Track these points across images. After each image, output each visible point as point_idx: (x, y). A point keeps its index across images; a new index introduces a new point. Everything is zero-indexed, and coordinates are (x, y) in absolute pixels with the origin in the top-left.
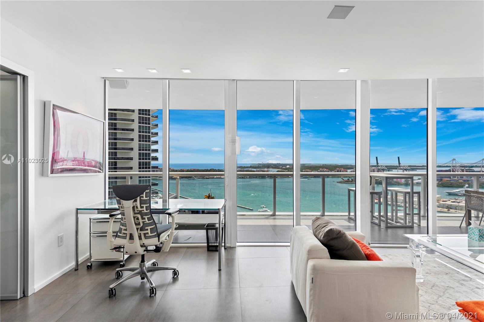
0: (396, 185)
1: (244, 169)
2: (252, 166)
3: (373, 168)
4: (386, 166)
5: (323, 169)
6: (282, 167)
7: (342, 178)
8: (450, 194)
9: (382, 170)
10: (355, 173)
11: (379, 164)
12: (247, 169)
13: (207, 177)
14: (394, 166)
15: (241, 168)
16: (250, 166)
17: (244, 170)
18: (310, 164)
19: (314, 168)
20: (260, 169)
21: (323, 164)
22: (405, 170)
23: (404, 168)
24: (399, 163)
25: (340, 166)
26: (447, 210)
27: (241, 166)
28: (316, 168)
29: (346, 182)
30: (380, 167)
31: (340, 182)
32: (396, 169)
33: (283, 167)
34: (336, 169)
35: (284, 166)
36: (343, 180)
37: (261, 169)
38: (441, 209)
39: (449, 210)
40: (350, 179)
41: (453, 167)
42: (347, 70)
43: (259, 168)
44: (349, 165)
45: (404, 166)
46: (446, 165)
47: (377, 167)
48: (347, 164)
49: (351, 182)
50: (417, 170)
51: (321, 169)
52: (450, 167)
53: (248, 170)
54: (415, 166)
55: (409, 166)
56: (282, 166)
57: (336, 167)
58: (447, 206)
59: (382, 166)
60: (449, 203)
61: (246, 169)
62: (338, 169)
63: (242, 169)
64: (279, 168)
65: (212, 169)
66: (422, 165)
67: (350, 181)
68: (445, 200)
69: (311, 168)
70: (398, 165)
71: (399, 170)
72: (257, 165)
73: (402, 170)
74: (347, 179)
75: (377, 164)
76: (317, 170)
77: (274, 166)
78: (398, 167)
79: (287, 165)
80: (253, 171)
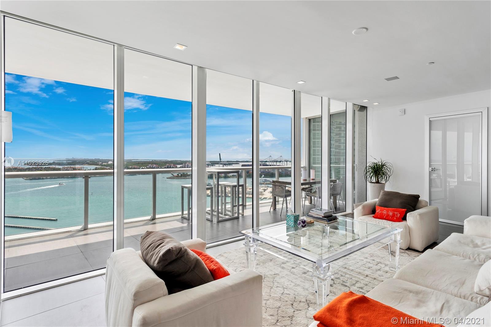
2: (56, 162)
4: (210, 162)
5: (153, 166)
6: (102, 164)
7: (172, 174)
10: (191, 169)
12: (47, 167)
14: (215, 162)
16: (52, 162)
17: (42, 168)
18: (138, 160)
19: (142, 164)
20: (69, 166)
21: (152, 160)
22: (224, 164)
24: (220, 159)
25: (170, 161)
28: (145, 164)
29: (176, 178)
31: (170, 178)
32: (218, 164)
33: (104, 164)
34: (166, 165)
35: (104, 162)
36: (173, 176)
37: (71, 166)
40: (180, 175)
42: (184, 47)
44: (178, 161)
45: (224, 162)
48: (176, 160)
49: (181, 177)
50: (233, 165)
51: (151, 165)
53: (50, 167)
54: (232, 162)
55: (228, 161)
56: (102, 162)
57: (165, 163)
61: (45, 167)
62: (168, 165)
64: (98, 165)
66: (236, 161)
67: (179, 177)
69: (138, 164)
70: (219, 161)
71: (220, 165)
72: (65, 161)
73: (222, 165)
76: (146, 166)
77: (91, 162)
78: (218, 162)
79: (109, 161)
80: (57, 168)
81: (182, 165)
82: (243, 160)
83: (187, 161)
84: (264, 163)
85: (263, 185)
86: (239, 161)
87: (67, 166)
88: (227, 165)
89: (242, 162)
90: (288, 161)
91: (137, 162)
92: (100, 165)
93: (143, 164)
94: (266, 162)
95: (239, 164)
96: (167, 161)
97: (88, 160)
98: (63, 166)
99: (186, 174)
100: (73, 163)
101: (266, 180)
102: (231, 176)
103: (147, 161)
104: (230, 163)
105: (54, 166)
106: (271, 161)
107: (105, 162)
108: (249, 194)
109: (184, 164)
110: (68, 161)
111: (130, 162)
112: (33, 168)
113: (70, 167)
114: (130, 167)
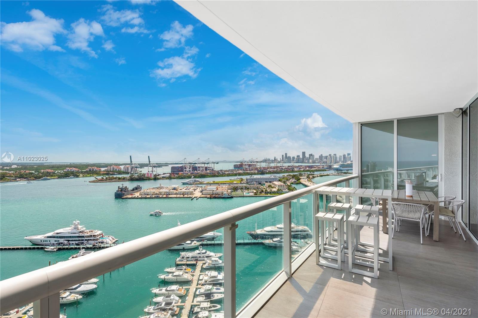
0: (147, 180)
3: (127, 166)
4: (138, 164)
5: (71, 169)
7: (95, 178)
8: (184, 184)
9: (135, 167)
11: (133, 163)
14: (145, 164)
18: (52, 163)
21: (71, 163)
22: (154, 167)
23: (153, 165)
24: (149, 162)
25: (92, 164)
26: (182, 195)
28: (61, 167)
29: (100, 181)
30: (134, 165)
31: (93, 182)
32: (147, 166)
33: (6, 168)
34: (87, 168)
36: (96, 179)
38: (179, 195)
39: (184, 196)
40: (104, 178)
41: (185, 164)
44: (102, 164)
45: (153, 164)
46: (180, 163)
47: (131, 165)
48: (100, 163)
49: (106, 180)
51: (69, 168)
52: (183, 164)
54: (161, 164)
55: (157, 164)
57: (87, 166)
58: (183, 192)
59: (135, 164)
60: (184, 190)
62: (90, 168)
66: (165, 163)
67: (104, 180)
68: (181, 188)
69: (53, 167)
71: (149, 167)
73: (152, 167)
74: (101, 178)
75: (131, 162)
76: (63, 170)
78: (148, 164)
79: (13, 165)
81: (106, 168)
82: (172, 163)
83: (112, 164)
84: (193, 165)
85: (193, 185)
86: (168, 163)
88: (157, 167)
89: (171, 164)
90: (215, 163)
91: (51, 166)
93: (58, 167)
94: (195, 164)
95: (168, 166)
96: (88, 164)
99: (112, 177)
101: (195, 181)
102: (161, 178)
103: (64, 164)
104: (159, 165)
106: (199, 163)
108: (180, 194)
109: (109, 167)
111: (42, 166)
114: (42, 171)
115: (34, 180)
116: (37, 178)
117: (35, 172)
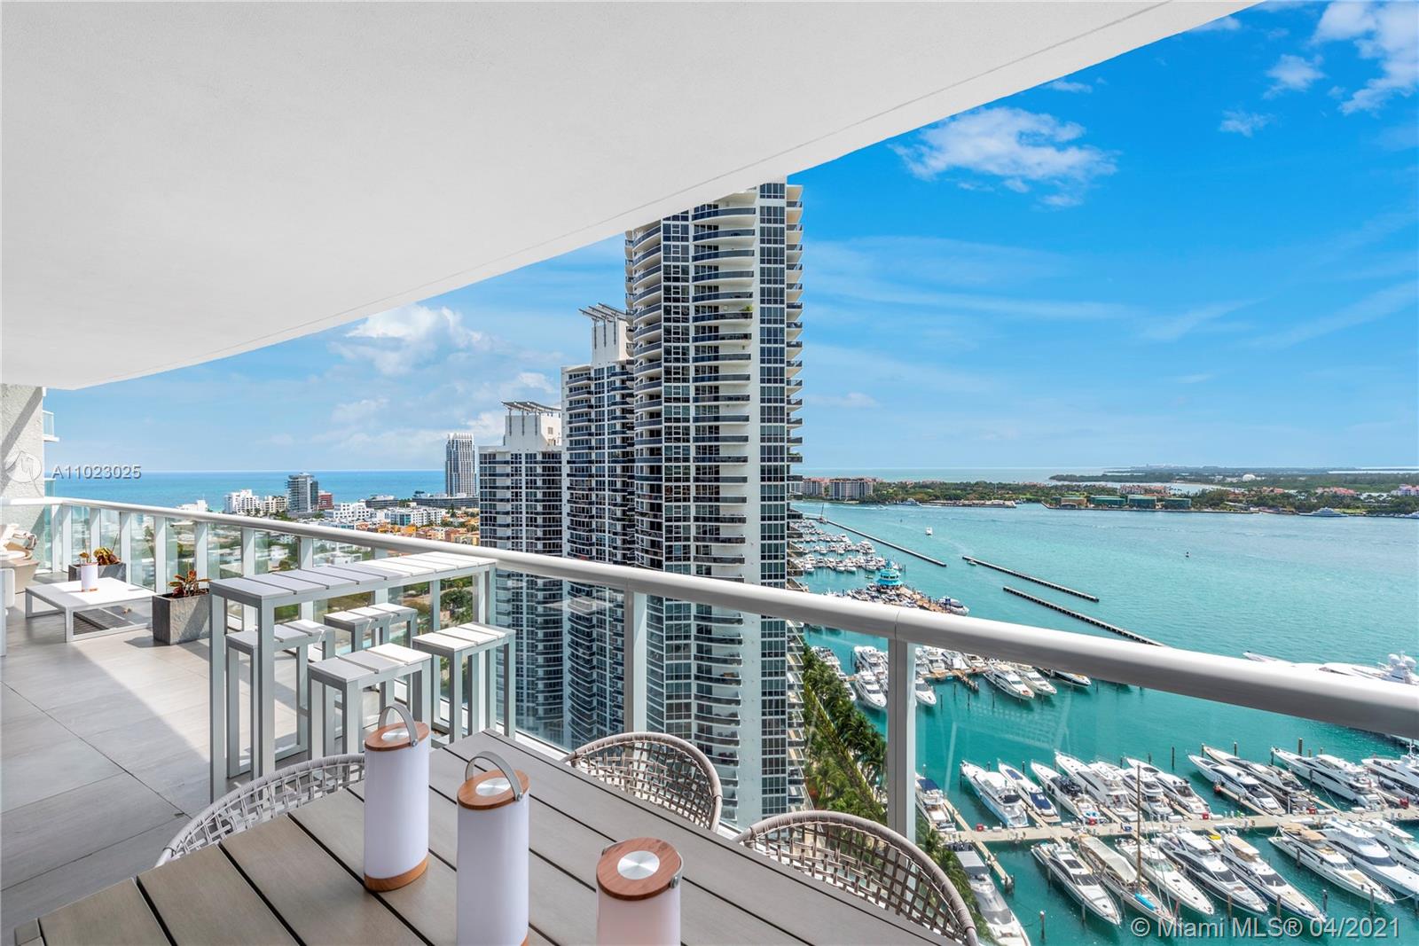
1: (1078, 484)
2: (1110, 474)
6: (1224, 479)
12: (1089, 484)
13: (967, 502)
15: (1070, 481)
16: (1100, 474)
17: (1079, 486)
18: (1355, 470)
20: (1135, 484)
27: (1070, 474)
28: (1383, 483)
33: (1229, 480)
35: (1228, 476)
37: (1141, 484)
43: (1132, 482)
56: (1224, 476)
61: (1085, 483)
63: (1074, 484)
64: (1211, 482)
65: (981, 482)
69: (1352, 482)
72: (1128, 472)
77: (1191, 474)
79: (1245, 473)
80: (1110, 488)
87: (1131, 484)
91: (1348, 477)
92: (1216, 484)
93: (1372, 482)
97: (1186, 470)
98: (1123, 484)
100: (1146, 476)
105: (1103, 483)
107: (1233, 476)
110: (1134, 472)
112: (1063, 486)
113: (1139, 486)
114: (1320, 491)
115: (1293, 513)
116: (1303, 508)
117: (1300, 492)
